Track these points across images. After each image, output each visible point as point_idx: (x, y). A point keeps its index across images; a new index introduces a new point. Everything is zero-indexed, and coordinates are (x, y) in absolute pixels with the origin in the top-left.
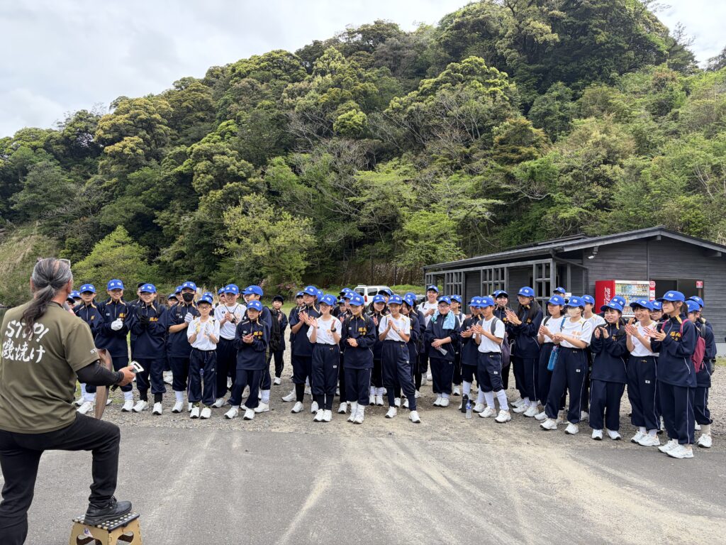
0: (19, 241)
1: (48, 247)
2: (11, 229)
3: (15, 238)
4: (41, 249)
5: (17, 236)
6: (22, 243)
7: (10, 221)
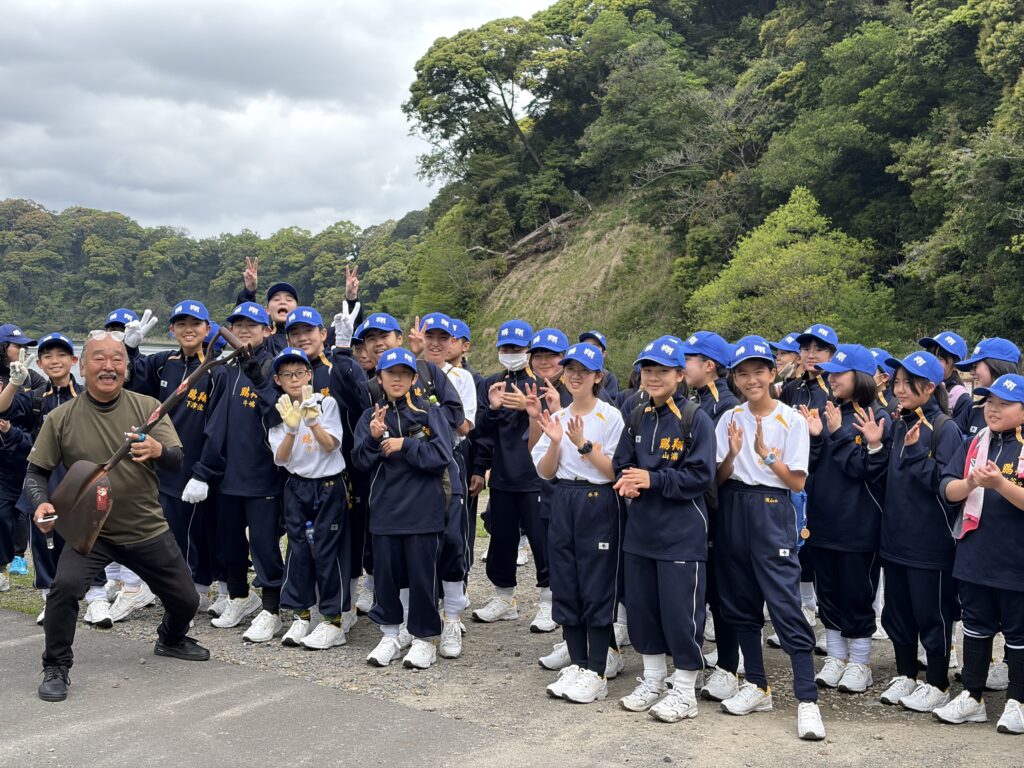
0: (598, 239)
1: (656, 252)
2: (583, 212)
3: (589, 234)
4: (642, 258)
5: (594, 228)
6: (603, 245)
7: (582, 193)
